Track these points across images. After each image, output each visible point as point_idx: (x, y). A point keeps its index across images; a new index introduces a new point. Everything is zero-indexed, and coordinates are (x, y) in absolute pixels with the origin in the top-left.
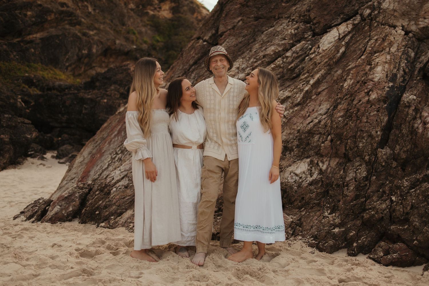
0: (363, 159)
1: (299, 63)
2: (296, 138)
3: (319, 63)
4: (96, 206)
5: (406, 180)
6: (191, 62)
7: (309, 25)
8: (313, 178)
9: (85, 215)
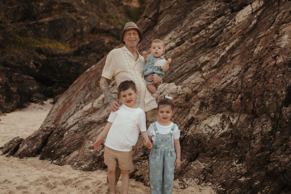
0: (269, 115)
1: (218, 34)
2: (211, 96)
3: (234, 33)
4: (52, 146)
7: (228, 4)
8: (224, 131)
9: (44, 152)
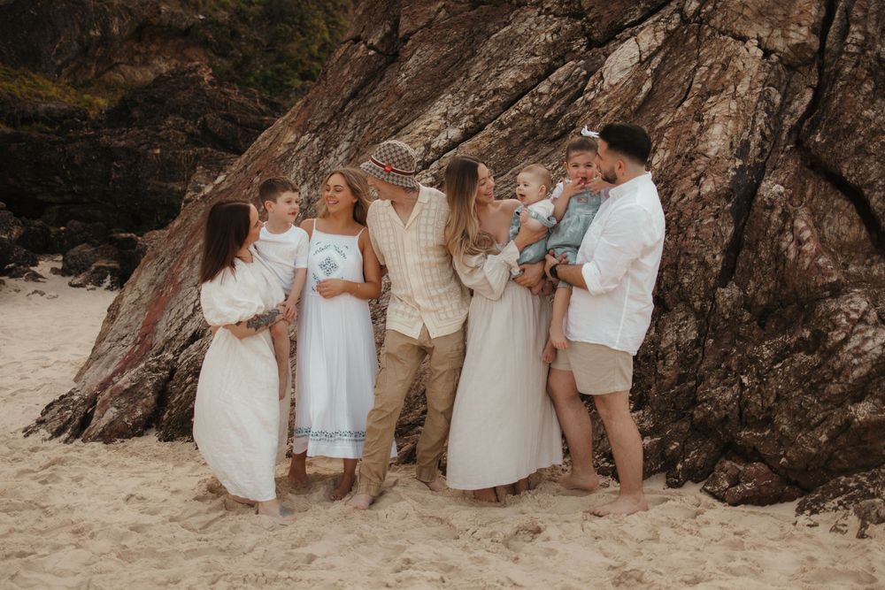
0: (691, 306)
1: (563, 108)
3: (604, 114)
5: (767, 346)
6: (346, 93)
7: (579, 23)
9: (169, 423)
